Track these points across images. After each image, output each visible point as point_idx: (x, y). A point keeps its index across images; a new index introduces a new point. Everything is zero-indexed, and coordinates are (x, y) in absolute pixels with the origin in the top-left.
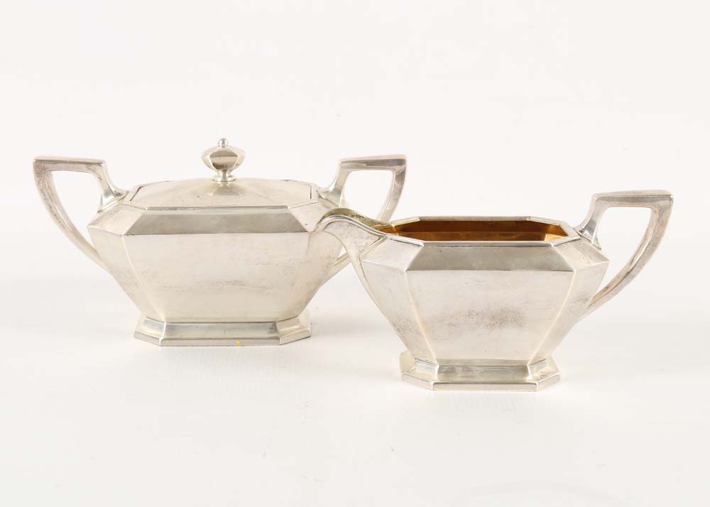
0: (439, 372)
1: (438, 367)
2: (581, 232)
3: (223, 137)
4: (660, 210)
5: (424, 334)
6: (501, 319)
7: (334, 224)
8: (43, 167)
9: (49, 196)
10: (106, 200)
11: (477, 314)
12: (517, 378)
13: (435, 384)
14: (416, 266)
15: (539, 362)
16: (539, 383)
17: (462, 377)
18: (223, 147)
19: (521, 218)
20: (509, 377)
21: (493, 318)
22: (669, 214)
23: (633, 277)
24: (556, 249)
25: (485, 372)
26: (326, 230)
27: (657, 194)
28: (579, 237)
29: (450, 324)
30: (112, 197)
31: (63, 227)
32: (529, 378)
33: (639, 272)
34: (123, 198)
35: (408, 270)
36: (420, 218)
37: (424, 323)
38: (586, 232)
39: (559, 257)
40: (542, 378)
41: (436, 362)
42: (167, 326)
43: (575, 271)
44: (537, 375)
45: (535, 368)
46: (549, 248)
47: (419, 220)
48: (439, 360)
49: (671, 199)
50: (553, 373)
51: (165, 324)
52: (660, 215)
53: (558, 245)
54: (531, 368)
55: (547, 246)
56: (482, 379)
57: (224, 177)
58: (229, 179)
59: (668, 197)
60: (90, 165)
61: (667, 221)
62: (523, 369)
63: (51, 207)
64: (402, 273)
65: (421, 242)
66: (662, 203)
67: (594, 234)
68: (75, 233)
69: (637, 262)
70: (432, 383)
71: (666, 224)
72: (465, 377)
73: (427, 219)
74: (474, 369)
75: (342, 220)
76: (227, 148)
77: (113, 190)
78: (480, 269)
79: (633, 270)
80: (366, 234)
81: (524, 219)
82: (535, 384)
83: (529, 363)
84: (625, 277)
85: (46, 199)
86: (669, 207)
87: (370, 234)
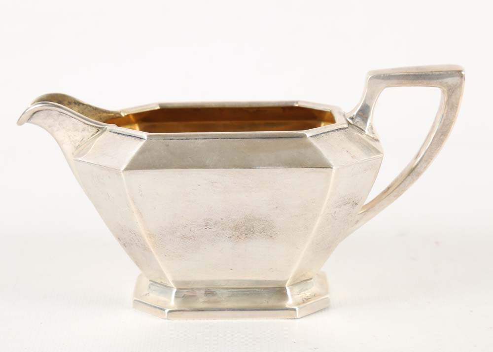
0: (176, 297)
1: (175, 290)
2: (352, 119)
4: (449, 90)
5: (152, 250)
6: (246, 229)
7: (41, 114)
11: (215, 224)
12: (272, 303)
13: (170, 311)
14: (138, 164)
15: (301, 281)
16: (300, 309)
17: (205, 302)
19: (286, 102)
20: (264, 302)
21: (236, 228)
22: (460, 95)
23: (419, 175)
24: (313, 141)
25: (234, 295)
26: (32, 120)
27: (445, 70)
28: (346, 126)
29: (183, 237)
32: (289, 303)
33: (425, 168)
36: (160, 105)
37: (151, 235)
38: (358, 119)
39: (316, 151)
40: (304, 302)
41: (172, 285)
43: (334, 168)
44: (299, 298)
45: (296, 289)
46: (303, 139)
47: (158, 108)
48: (176, 282)
49: (462, 76)
50: (320, 295)
52: (450, 96)
53: (315, 136)
54: (291, 290)
59: (459, 73)
61: (457, 104)
62: (280, 291)
64: (118, 172)
65: (145, 135)
66: (450, 81)
67: (369, 121)
69: (423, 156)
70: (167, 311)
71: (457, 107)
72: (209, 302)
73: (169, 106)
74: (219, 292)
75: (51, 108)
78: (215, 167)
79: (419, 167)
80: (81, 126)
81: (290, 105)
82: (294, 310)
83: (288, 283)
84: (409, 175)
86: (460, 86)
87: (86, 126)
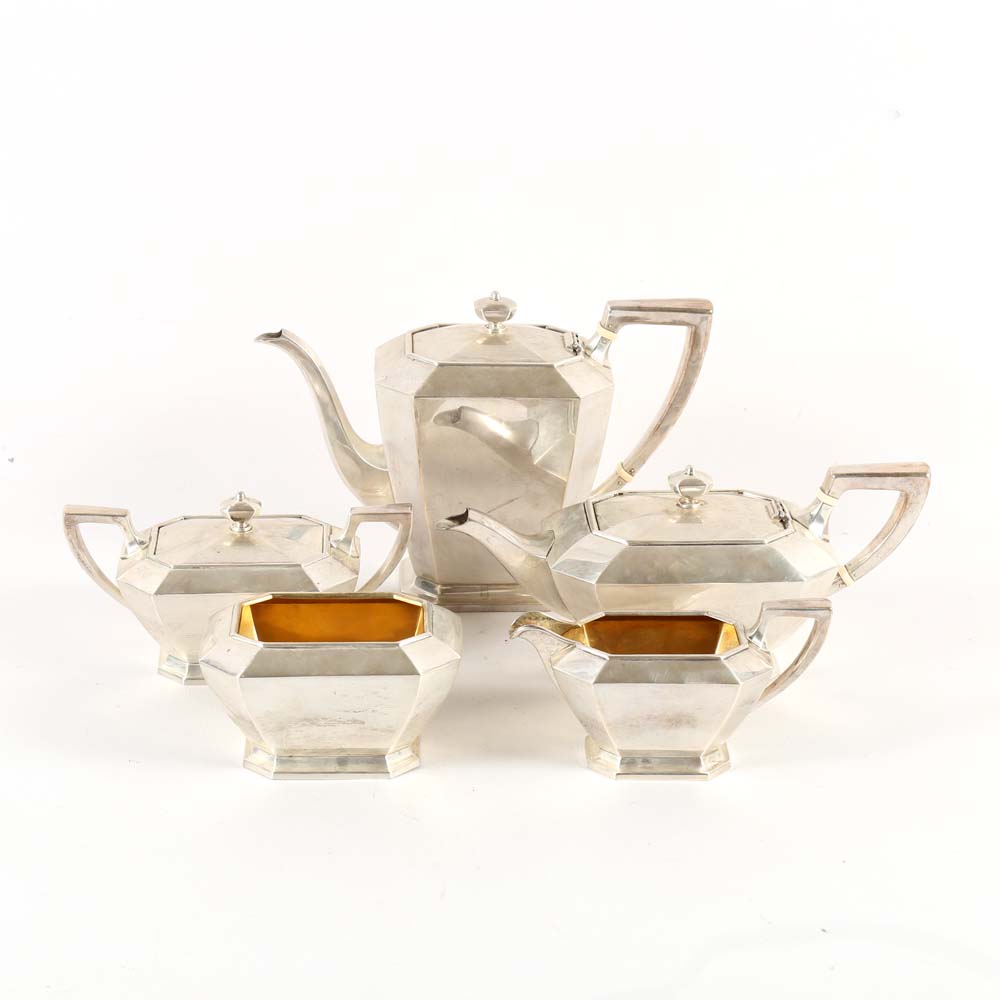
0: (621, 763)
1: (620, 757)
2: (751, 638)
3: (240, 490)
6: (677, 721)
8: (71, 520)
9: (78, 545)
10: (131, 549)
11: (655, 718)
12: (691, 768)
13: (616, 774)
14: (602, 679)
15: (711, 752)
16: (711, 773)
17: (642, 768)
18: (241, 500)
20: (684, 768)
21: (670, 720)
24: (725, 661)
25: (662, 763)
28: (748, 646)
29: (631, 726)
30: (136, 546)
31: (90, 572)
32: (702, 770)
34: (147, 547)
35: (596, 682)
38: (755, 639)
39: (728, 671)
40: (713, 769)
41: (618, 753)
42: (190, 666)
44: (710, 765)
45: (708, 758)
46: (719, 661)
48: (620, 752)
51: (187, 665)
54: (704, 759)
55: (718, 659)
56: (660, 771)
57: (242, 527)
58: (246, 529)
60: (116, 516)
62: (696, 761)
63: (79, 555)
64: (589, 684)
65: (606, 655)
68: (100, 576)
70: (614, 774)
72: (645, 768)
74: (652, 760)
76: (244, 501)
77: (137, 538)
80: (556, 642)
82: (706, 774)
83: (702, 754)
85: (74, 547)
87: (560, 642)
